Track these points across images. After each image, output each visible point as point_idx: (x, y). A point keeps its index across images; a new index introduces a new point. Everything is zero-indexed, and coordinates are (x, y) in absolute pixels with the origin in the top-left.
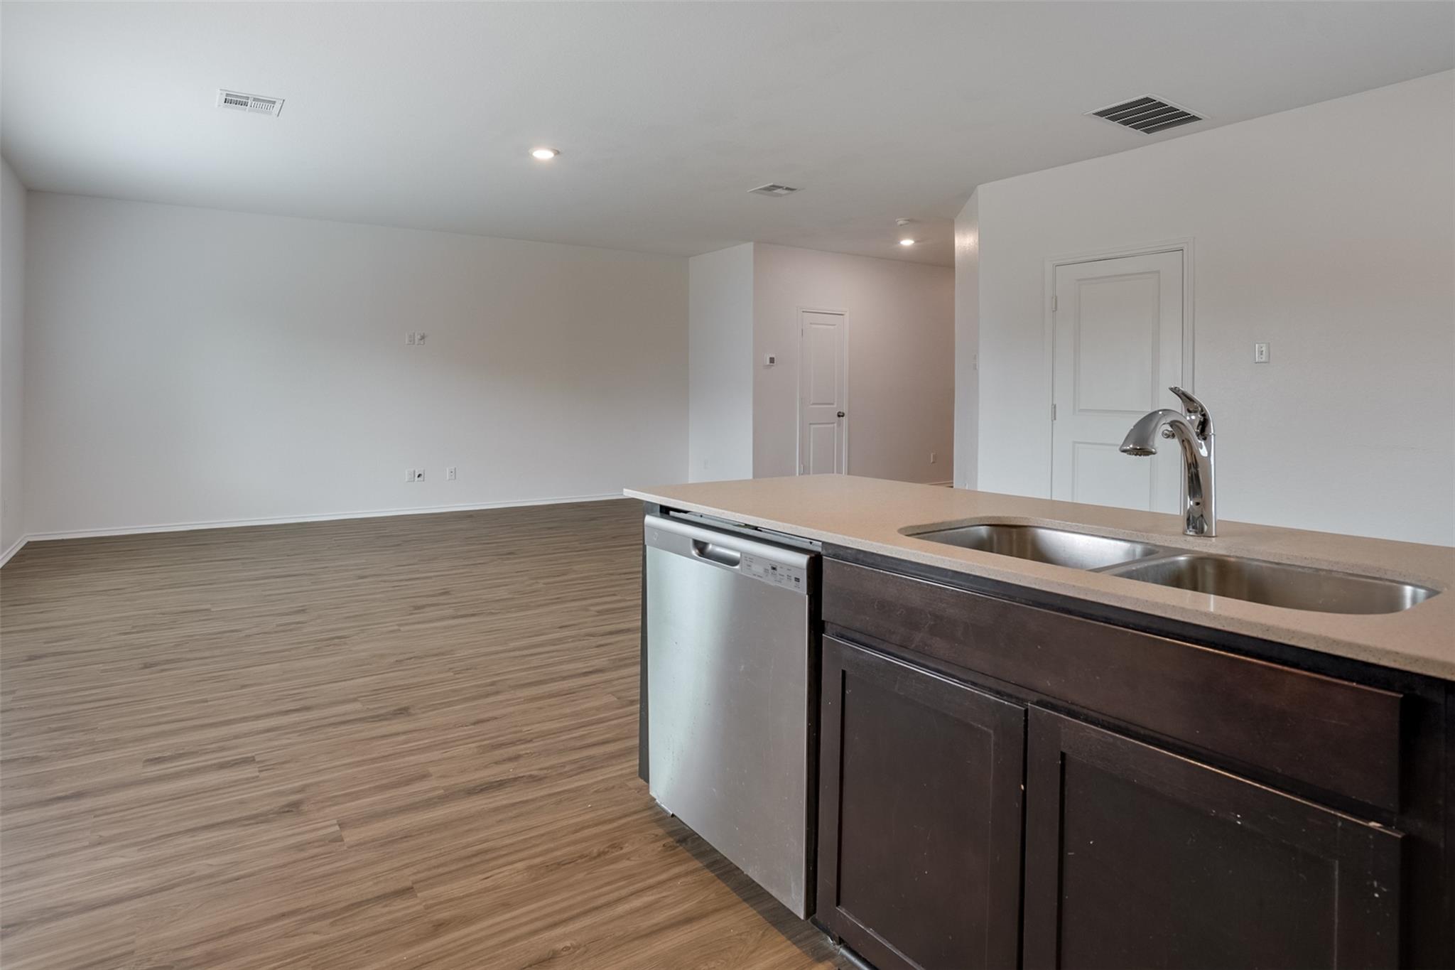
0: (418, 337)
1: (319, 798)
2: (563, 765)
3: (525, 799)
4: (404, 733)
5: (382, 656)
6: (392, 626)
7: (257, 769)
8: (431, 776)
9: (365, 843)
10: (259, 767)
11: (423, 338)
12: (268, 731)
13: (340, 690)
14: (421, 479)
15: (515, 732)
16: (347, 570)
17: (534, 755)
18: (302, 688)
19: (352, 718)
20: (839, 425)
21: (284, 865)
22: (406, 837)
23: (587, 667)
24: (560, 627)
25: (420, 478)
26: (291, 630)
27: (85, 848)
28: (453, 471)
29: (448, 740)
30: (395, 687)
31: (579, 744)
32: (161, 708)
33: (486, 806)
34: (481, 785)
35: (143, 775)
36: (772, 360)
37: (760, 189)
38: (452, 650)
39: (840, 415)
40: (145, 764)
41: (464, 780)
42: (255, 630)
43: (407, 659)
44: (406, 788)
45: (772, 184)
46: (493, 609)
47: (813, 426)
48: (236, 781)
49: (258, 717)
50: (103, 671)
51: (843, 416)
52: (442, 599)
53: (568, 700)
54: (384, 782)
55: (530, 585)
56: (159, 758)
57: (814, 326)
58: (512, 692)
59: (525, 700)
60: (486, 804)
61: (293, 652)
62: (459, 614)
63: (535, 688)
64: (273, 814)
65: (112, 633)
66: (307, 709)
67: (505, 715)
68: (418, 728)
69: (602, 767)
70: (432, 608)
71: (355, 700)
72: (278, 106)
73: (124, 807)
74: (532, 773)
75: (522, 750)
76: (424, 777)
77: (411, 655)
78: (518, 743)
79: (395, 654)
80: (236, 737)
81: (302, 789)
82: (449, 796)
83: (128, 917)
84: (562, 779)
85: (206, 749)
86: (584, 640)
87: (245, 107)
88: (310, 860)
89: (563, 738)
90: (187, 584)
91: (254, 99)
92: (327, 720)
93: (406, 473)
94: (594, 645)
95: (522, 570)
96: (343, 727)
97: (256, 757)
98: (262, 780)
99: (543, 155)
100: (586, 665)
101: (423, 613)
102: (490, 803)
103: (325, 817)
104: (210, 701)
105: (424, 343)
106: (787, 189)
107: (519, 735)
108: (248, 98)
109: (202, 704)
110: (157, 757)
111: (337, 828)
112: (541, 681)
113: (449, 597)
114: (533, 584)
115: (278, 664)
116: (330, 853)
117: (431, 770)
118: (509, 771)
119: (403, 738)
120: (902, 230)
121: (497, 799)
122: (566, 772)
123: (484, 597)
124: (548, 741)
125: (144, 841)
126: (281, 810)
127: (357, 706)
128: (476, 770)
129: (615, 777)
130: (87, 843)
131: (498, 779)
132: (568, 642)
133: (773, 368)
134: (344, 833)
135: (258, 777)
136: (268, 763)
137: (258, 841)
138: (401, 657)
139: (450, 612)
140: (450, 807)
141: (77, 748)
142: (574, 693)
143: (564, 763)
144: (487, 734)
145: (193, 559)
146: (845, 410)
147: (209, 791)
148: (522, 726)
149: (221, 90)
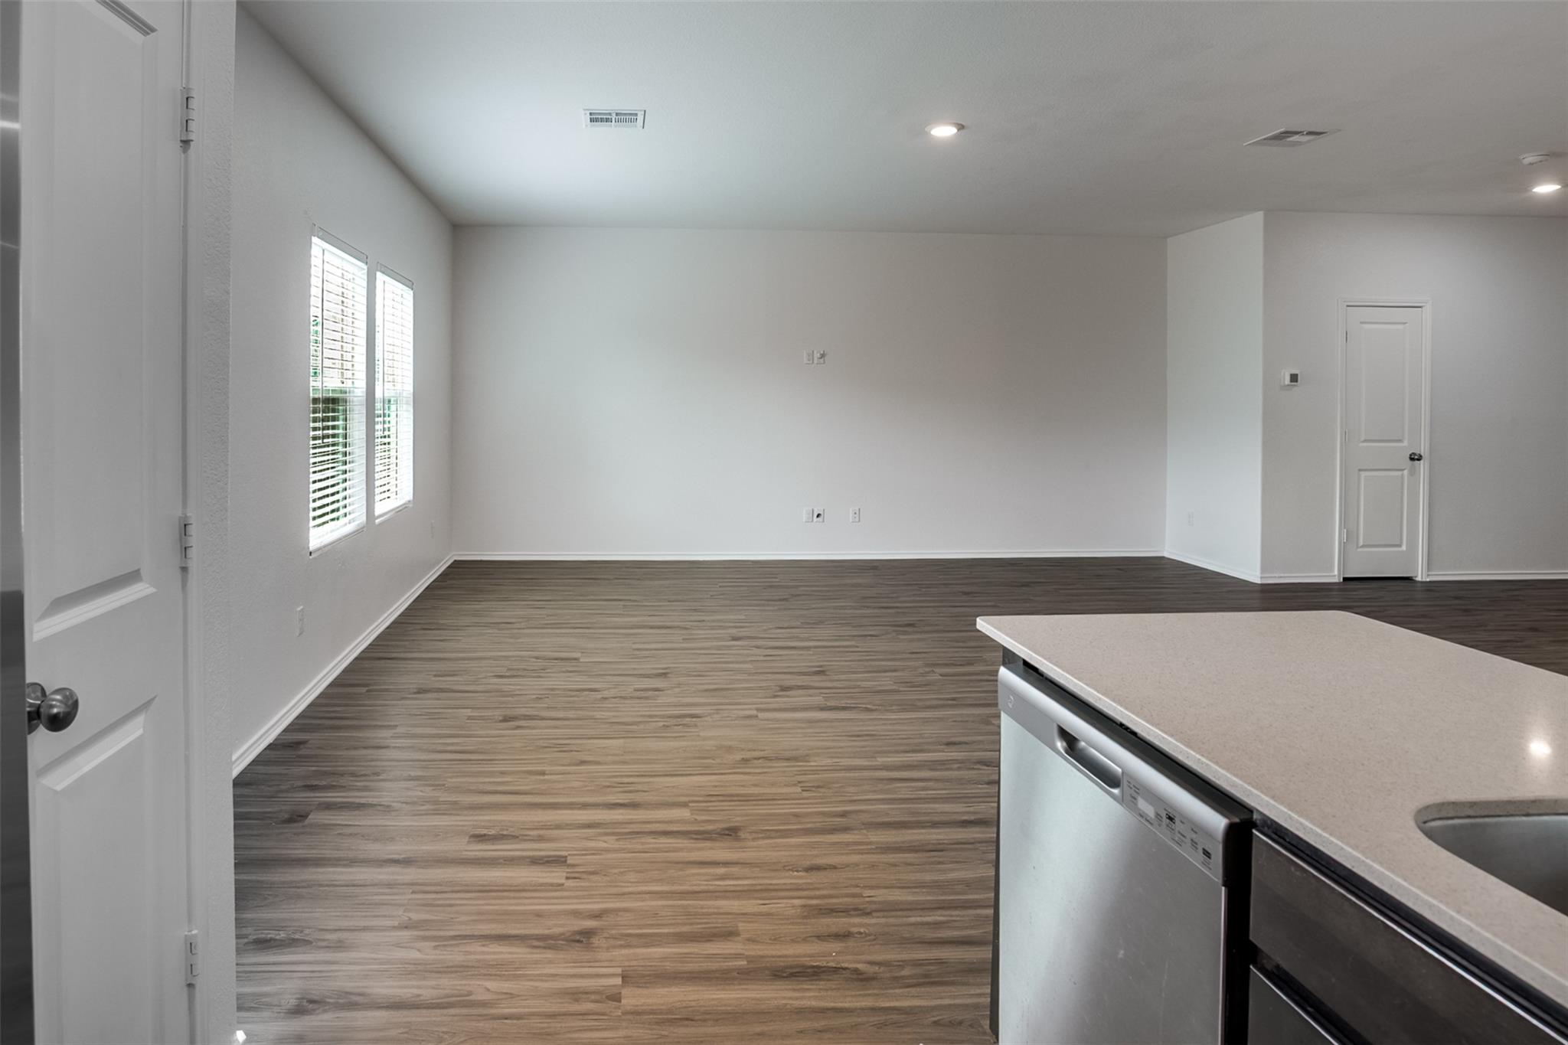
0: (817, 355)
1: (614, 932)
2: (902, 964)
3: (839, 1005)
4: (726, 864)
5: (730, 749)
6: (750, 709)
7: (565, 874)
8: (739, 935)
9: (643, 1013)
10: (568, 872)
11: (823, 356)
12: (589, 826)
13: (673, 787)
14: (820, 519)
15: (854, 896)
16: (721, 628)
17: (868, 938)
18: (638, 776)
19: (675, 829)
20: (1413, 472)
21: (553, 1016)
22: (687, 1019)
23: (968, 813)
24: (948, 744)
25: (818, 519)
26: (646, 698)
27: (394, 928)
28: (857, 513)
29: (771, 887)
30: (732, 795)
31: (931, 935)
32: (503, 773)
33: (791, 1002)
34: (791, 967)
35: (464, 853)
36: (1294, 378)
37: (1265, 139)
38: (807, 755)
39: (1415, 458)
40: (472, 839)
41: (774, 953)
42: (613, 692)
43: (755, 759)
44: (708, 945)
45: (1282, 130)
46: (869, 703)
47: (1363, 474)
48: (541, 885)
49: (585, 806)
50: (470, 718)
51: (1419, 460)
52: (815, 681)
53: (933, 860)
54: (685, 929)
55: (922, 675)
56: (485, 835)
57: (1366, 326)
58: (865, 831)
59: (877, 848)
60: (790, 998)
61: (642, 726)
62: (829, 704)
63: (894, 832)
64: (562, 940)
65: (489, 675)
66: (634, 806)
67: (848, 866)
68: (742, 861)
69: (953, 983)
70: (800, 692)
71: (685, 805)
72: (640, 118)
73: (438, 888)
74: (860, 966)
75: (855, 925)
76: (730, 934)
77: (761, 754)
78: (852, 913)
79: (743, 750)
80: (558, 827)
81: (597, 915)
82: (749, 974)
83: (402, 1030)
84: (895, 988)
85: (526, 835)
86: (974, 769)
87: (610, 123)
88: (581, 1017)
89: (912, 920)
90: (569, 626)
91: (617, 115)
92: (648, 826)
93: (804, 511)
94: (986, 779)
95: (918, 651)
96: (663, 840)
97: (569, 858)
98: (566, 891)
99: (944, 132)
100: (968, 809)
101: (788, 696)
102: (797, 999)
103: (611, 961)
104: (548, 774)
105: (824, 363)
106: (1310, 133)
107: (856, 900)
108: (610, 114)
109: (538, 777)
110: (483, 833)
111: (618, 981)
112: (904, 822)
113: (824, 678)
114: (928, 672)
115: (622, 741)
116: (603, 1014)
117: (742, 926)
118: (831, 955)
119: (721, 870)
120: (1536, 172)
121: (807, 994)
122: (903, 977)
123: (863, 684)
124: (892, 920)
125: (440, 937)
126: (572, 938)
127: (685, 813)
128: (793, 941)
129: (967, 1005)
130: (396, 924)
131: (815, 964)
132: (951, 769)
133: (1296, 388)
134: (625, 992)
135: (563, 885)
136: (577, 870)
137: (538, 972)
138: (748, 755)
139: (818, 700)
140: (746, 989)
141: (423, 805)
142: (942, 851)
143: (905, 961)
144: (818, 889)
145: (581, 596)
146: (1423, 449)
147: (514, 891)
148: (865, 887)
149: (584, 110)
